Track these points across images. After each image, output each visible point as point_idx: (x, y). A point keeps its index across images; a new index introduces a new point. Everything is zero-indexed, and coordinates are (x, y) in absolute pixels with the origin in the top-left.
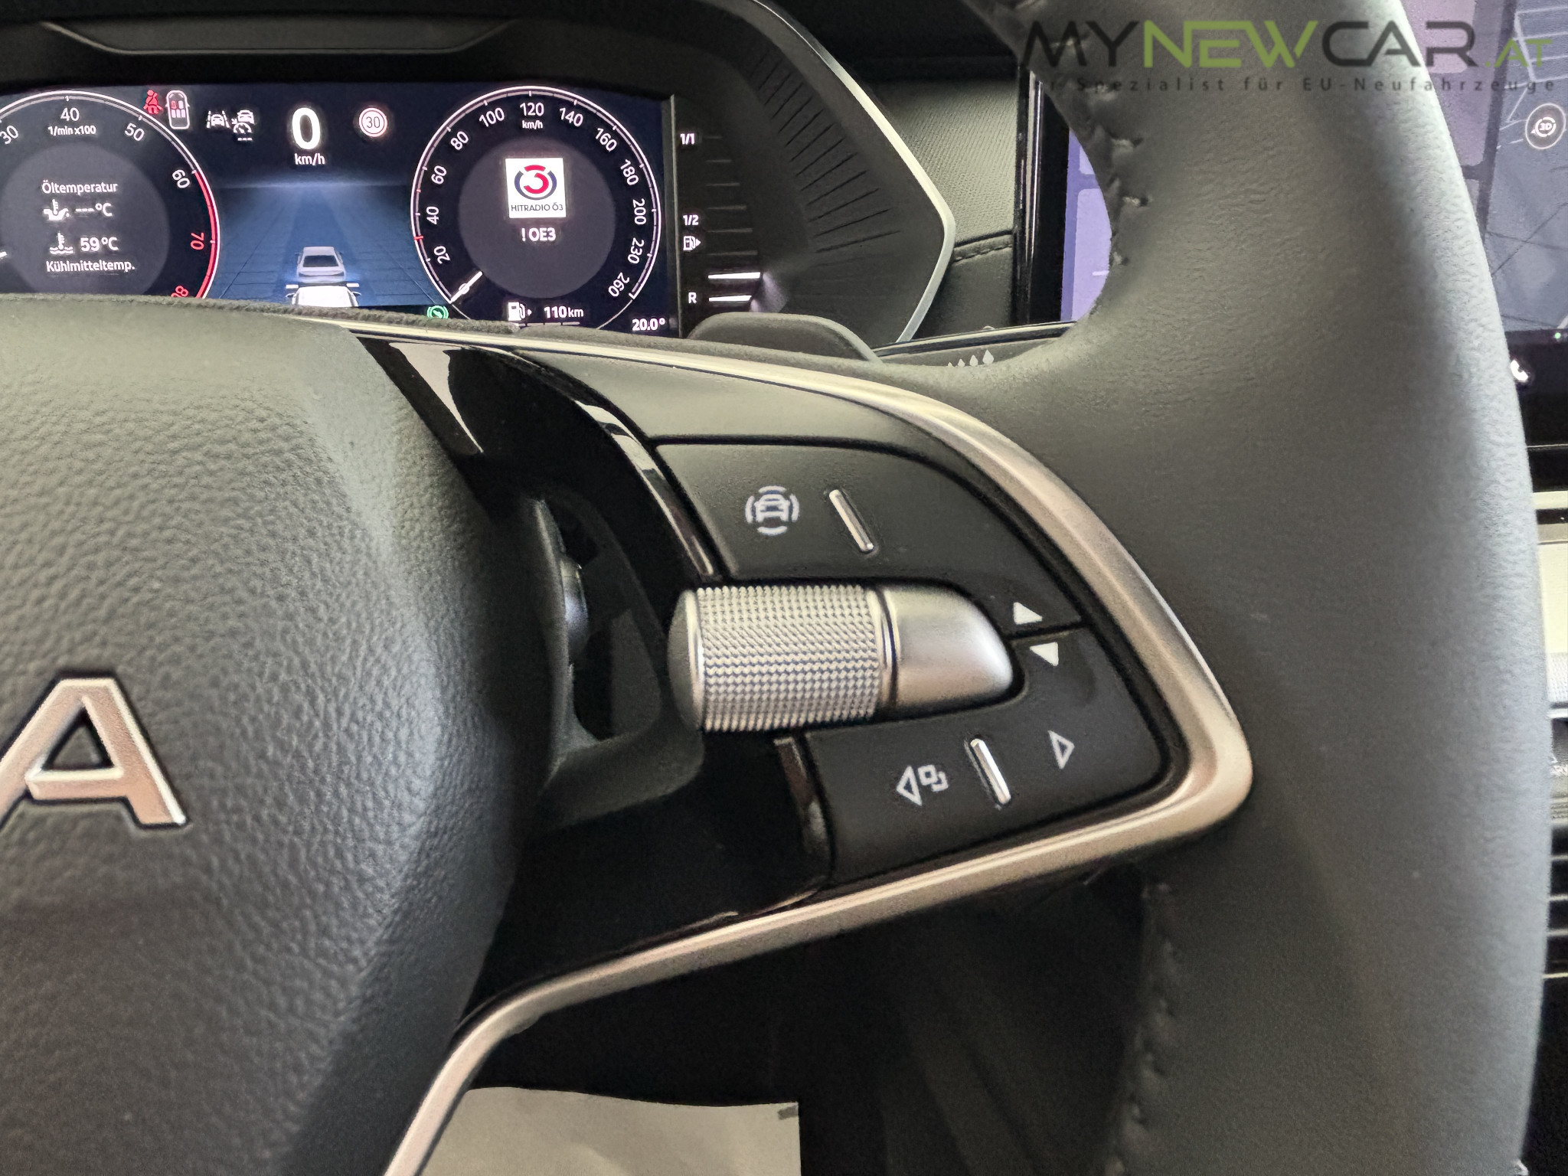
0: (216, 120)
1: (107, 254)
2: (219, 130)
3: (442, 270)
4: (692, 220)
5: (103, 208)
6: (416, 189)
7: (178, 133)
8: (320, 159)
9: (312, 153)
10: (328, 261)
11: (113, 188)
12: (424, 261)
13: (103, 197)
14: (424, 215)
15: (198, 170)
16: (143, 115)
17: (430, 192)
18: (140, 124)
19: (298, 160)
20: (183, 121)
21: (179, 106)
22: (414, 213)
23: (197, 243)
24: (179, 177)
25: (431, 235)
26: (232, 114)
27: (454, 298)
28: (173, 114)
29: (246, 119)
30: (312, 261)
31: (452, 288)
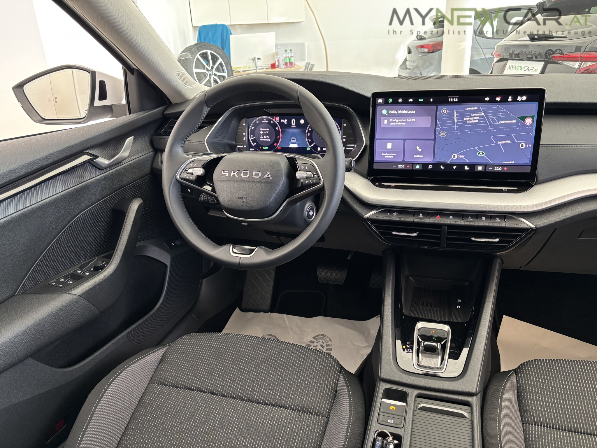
0: (282, 121)
1: (267, 138)
2: (282, 122)
3: (309, 143)
4: (344, 137)
5: (267, 132)
6: (307, 131)
7: (277, 122)
8: (295, 126)
9: (294, 126)
10: (295, 139)
11: (269, 129)
12: (307, 141)
13: (267, 131)
14: (308, 135)
15: (279, 128)
16: (274, 120)
17: (309, 132)
18: (273, 121)
19: (292, 126)
20: (278, 121)
21: (278, 119)
22: (306, 135)
23: (278, 137)
24: (277, 128)
25: (308, 138)
26: (284, 120)
27: (311, 147)
28: (277, 120)
29: (286, 121)
30: (293, 139)
31: (311, 145)
